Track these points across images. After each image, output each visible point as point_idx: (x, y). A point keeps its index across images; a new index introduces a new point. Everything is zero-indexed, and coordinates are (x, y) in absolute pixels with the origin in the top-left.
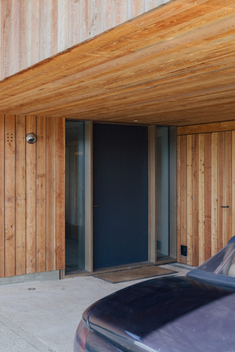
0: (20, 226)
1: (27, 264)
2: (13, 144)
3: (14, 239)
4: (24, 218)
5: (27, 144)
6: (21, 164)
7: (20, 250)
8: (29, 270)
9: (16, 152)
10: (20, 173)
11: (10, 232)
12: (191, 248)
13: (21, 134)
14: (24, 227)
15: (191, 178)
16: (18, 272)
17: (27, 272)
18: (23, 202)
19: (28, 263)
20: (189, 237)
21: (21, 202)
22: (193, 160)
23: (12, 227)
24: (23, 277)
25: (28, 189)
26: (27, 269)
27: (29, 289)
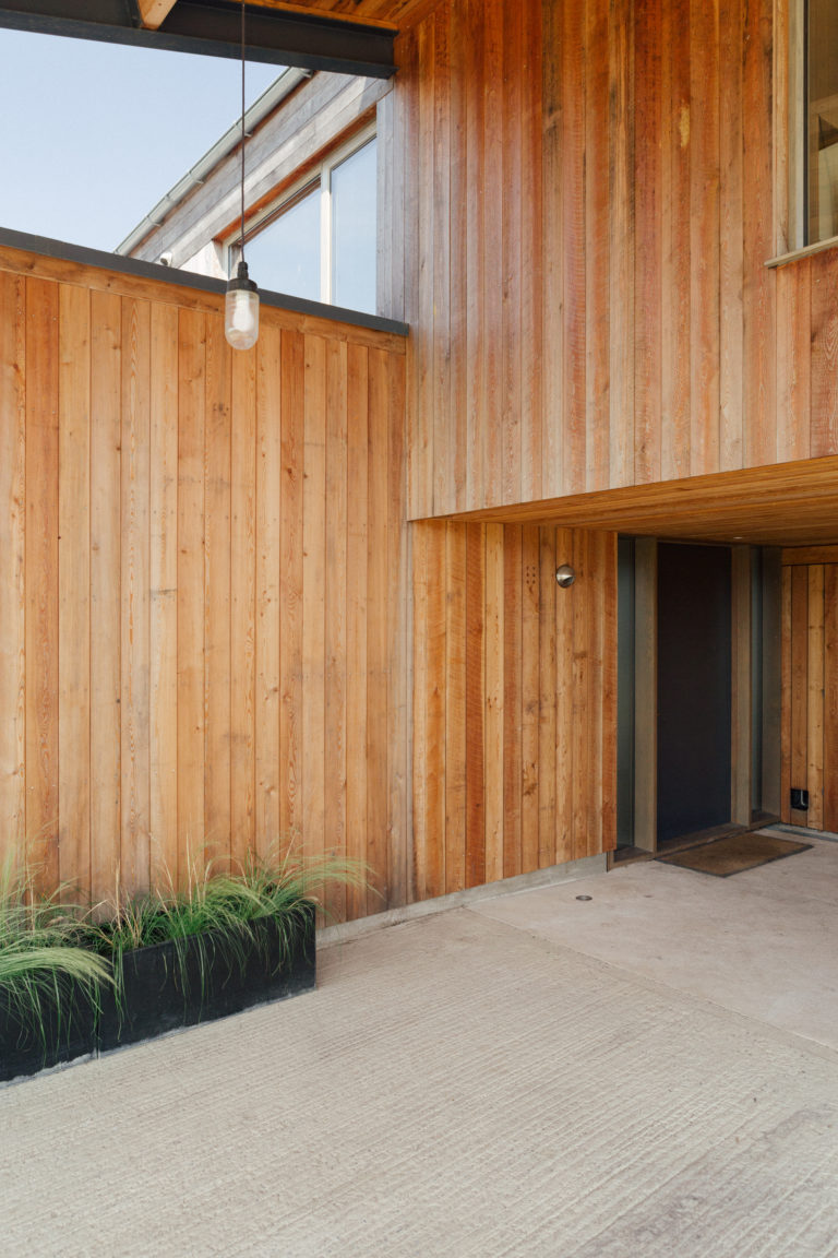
0: (546, 765)
1: (558, 844)
2: (535, 588)
3: (536, 791)
4: (553, 747)
5: (559, 587)
6: (548, 630)
7: (546, 814)
8: (561, 855)
9: (540, 606)
10: (547, 650)
11: (530, 778)
12: (819, 794)
13: (548, 568)
14: (553, 765)
15: (820, 653)
16: (544, 863)
17: (558, 862)
18: (552, 711)
19: (560, 841)
20: (813, 773)
21: (548, 712)
22: (825, 616)
23: (533, 766)
24: (549, 872)
25: (560, 684)
26: (558, 854)
27: (579, 898)
